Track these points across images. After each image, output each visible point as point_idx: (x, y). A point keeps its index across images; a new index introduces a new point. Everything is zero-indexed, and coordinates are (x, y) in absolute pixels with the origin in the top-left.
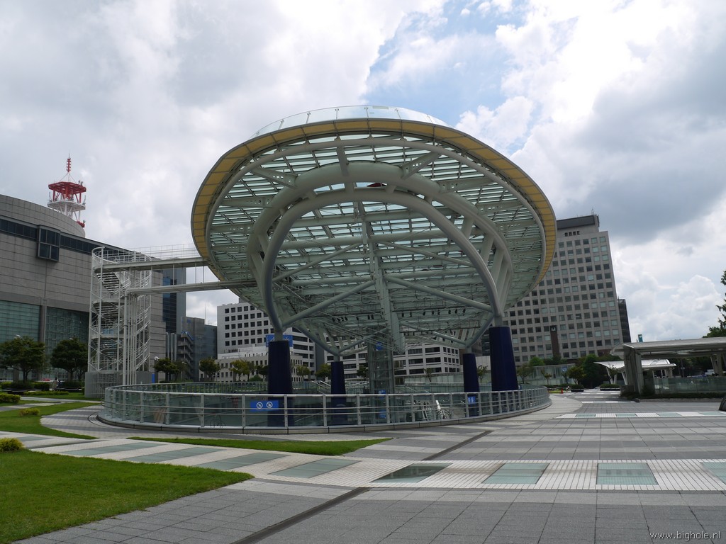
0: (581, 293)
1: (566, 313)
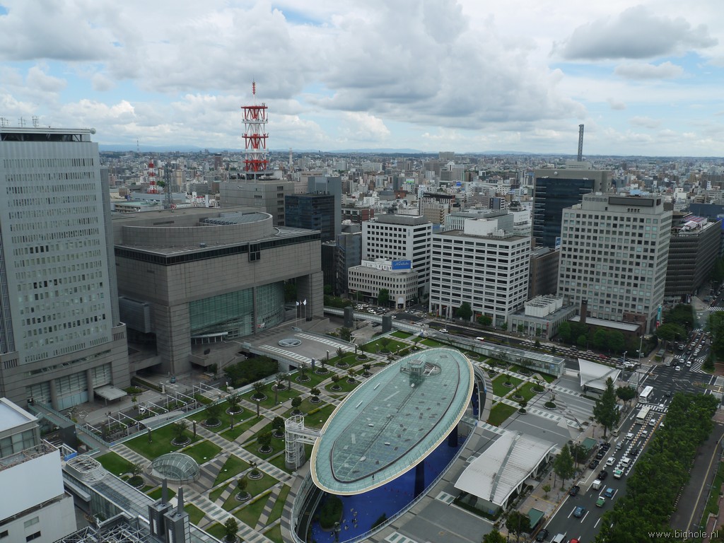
0: (629, 259)
1: (614, 272)
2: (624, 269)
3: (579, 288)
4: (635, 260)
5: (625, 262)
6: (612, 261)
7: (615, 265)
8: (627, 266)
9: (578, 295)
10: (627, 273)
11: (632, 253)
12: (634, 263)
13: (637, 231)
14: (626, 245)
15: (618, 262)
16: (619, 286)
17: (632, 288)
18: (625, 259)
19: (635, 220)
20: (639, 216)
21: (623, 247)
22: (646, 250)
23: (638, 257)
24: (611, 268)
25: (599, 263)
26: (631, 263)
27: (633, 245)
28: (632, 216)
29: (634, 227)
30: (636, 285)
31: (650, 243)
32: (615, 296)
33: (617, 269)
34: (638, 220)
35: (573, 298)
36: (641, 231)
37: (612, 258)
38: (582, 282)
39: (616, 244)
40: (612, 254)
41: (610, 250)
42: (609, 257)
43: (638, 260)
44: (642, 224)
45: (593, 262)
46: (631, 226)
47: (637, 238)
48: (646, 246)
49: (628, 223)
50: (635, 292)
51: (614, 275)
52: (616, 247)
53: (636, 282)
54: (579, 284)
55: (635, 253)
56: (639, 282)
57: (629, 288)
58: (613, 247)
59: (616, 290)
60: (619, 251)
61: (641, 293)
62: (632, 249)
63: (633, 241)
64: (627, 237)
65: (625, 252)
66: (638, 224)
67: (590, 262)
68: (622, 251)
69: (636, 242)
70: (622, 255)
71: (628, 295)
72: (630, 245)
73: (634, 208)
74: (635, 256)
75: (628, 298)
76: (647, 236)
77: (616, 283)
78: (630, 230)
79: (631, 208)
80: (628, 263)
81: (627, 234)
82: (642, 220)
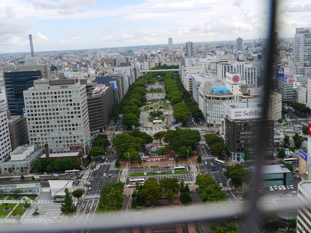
0: (67, 115)
1: (60, 124)
2: (66, 121)
3: (42, 137)
4: (70, 115)
5: (65, 117)
6: (58, 118)
7: (60, 120)
8: (67, 119)
9: (42, 141)
10: (68, 123)
11: (68, 111)
12: (71, 117)
13: (69, 98)
14: (64, 107)
15: (61, 117)
16: (65, 131)
17: (72, 131)
18: (65, 116)
19: (66, 92)
20: (68, 90)
21: (62, 109)
22: (75, 109)
23: (72, 113)
24: (58, 122)
25: (51, 120)
26: (69, 117)
27: (68, 107)
28: (64, 90)
29: (66, 96)
30: (74, 129)
31: (76, 104)
32: (64, 138)
33: (62, 122)
34: (68, 92)
35: (40, 144)
36: (70, 98)
37: (58, 116)
38: (43, 133)
39: (58, 108)
40: (57, 114)
41: (56, 112)
42: (56, 116)
43: (72, 115)
44: (70, 94)
45: (47, 120)
46: (65, 96)
47: (69, 103)
48: (75, 106)
49: (63, 95)
50: (74, 133)
51: (61, 126)
52: (59, 109)
53: (73, 127)
54: (42, 135)
55: (70, 111)
56: (75, 127)
57: (70, 131)
58: (57, 109)
59: (63, 134)
60: (61, 111)
61: (78, 133)
62: (68, 109)
63: (67, 105)
64: (63, 103)
65: (64, 111)
66: (68, 94)
67: (46, 120)
68: (63, 111)
69: (69, 105)
70: (63, 113)
71: (71, 135)
72: (66, 107)
73: (64, 85)
74: (70, 113)
75: (71, 137)
76: (74, 100)
77: (63, 130)
78: (65, 99)
79: (62, 86)
80: (67, 117)
81: (63, 101)
82: (70, 92)
